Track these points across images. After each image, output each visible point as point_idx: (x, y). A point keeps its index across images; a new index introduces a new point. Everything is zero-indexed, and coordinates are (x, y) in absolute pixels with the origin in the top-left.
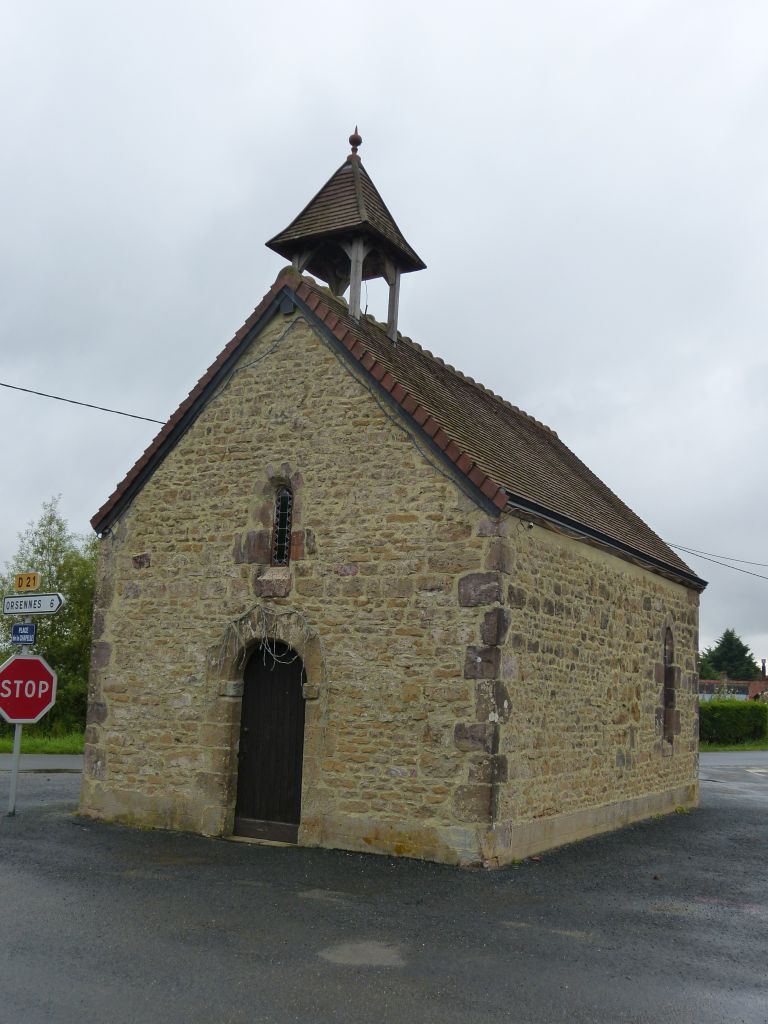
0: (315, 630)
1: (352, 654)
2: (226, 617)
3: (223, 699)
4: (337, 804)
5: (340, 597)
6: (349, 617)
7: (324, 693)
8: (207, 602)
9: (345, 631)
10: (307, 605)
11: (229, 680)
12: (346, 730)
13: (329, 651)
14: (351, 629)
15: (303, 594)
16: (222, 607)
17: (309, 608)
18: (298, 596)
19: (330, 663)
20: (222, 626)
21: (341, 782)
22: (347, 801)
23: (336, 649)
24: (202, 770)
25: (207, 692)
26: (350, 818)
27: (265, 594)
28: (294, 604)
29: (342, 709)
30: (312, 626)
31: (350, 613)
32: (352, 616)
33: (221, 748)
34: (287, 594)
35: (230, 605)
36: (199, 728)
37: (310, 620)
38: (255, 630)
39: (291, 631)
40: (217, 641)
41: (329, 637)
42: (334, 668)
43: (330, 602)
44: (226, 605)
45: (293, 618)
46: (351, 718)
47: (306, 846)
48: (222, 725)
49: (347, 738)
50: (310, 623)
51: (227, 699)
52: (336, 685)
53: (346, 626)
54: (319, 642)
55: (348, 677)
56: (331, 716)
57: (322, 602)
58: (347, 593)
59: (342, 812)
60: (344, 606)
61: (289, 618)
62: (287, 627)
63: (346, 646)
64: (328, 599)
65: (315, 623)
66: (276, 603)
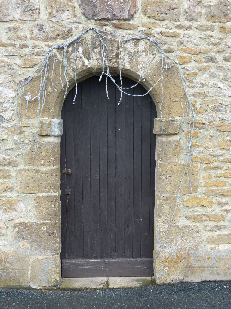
0: (173, 58)
1: (221, 85)
2: (43, 44)
3: (46, 139)
4: (204, 238)
5: (203, 21)
6: (215, 44)
7: (186, 127)
8: (11, 25)
9: (212, 60)
10: (159, 30)
11: (53, 117)
12: (212, 165)
13: (191, 82)
14: (219, 57)
15: (154, 18)
16: (36, 31)
17: (161, 33)
18: (146, 19)
19: (194, 95)
20: (38, 54)
21: (208, 216)
22: (215, 234)
23: (199, 79)
24: (22, 220)
25: (23, 132)
26: (220, 251)
27: (101, 16)
28: (141, 28)
29: (208, 144)
30: (168, 55)
31: (217, 41)
32: (220, 44)
33: (48, 194)
34: (131, 17)
35: (47, 28)
36: (14, 174)
37: (165, 47)
38: (89, 59)
39: (140, 59)
40: (32, 73)
41: (191, 66)
42: (199, 101)
43: (190, 28)
44: (41, 28)
45: (142, 45)
46: (218, 152)
47: (167, 282)
48: (48, 169)
49: (213, 173)
50: (166, 51)
51: (51, 139)
52: (200, 118)
53: (212, 54)
54: (178, 72)
55: (217, 109)
56: (195, 152)
57: (179, 27)
58: (211, 17)
59: (209, 246)
60: (209, 33)
61: (136, 45)
62: (134, 56)
63: (212, 76)
64: (187, 24)
65: (171, 51)
66: (117, 27)
